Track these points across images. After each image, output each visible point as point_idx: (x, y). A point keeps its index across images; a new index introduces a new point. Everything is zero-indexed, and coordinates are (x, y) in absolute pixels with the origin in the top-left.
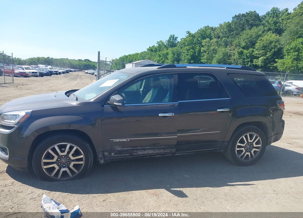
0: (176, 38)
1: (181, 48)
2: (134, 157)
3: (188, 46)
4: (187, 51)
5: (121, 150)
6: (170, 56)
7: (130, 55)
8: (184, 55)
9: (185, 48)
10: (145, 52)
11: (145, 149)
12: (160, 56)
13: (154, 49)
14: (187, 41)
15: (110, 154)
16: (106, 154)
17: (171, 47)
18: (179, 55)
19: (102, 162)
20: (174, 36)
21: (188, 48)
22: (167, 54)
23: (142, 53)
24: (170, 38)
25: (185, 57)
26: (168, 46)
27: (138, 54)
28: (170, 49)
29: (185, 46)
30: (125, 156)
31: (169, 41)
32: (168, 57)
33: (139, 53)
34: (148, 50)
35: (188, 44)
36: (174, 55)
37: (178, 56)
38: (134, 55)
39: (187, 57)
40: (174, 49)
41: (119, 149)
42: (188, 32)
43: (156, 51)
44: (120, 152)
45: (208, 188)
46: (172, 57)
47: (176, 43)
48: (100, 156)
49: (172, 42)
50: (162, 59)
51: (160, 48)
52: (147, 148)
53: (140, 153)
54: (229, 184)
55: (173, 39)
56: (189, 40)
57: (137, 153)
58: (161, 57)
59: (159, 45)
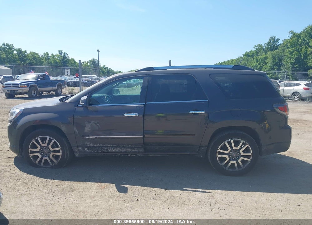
0: (278, 40)
1: (283, 50)
2: (106, 154)
3: (291, 48)
4: (290, 54)
5: (92, 146)
6: (269, 61)
7: (224, 62)
8: (286, 58)
9: (287, 50)
10: (241, 57)
11: (114, 147)
12: (257, 61)
13: (250, 54)
14: (290, 42)
15: (83, 148)
16: (80, 148)
17: (272, 50)
18: (280, 58)
19: (77, 155)
20: (275, 37)
21: (291, 50)
22: (266, 58)
23: (238, 59)
24: (270, 41)
25: (287, 60)
26: (268, 49)
27: (233, 60)
28: (269, 53)
29: (288, 48)
30: (96, 152)
31: (268, 44)
32: (267, 61)
33: (235, 59)
34: (244, 56)
35: (291, 46)
36: (274, 58)
37: (279, 60)
38: (228, 62)
39: (289, 61)
40: (275, 52)
41: (90, 145)
42: (292, 32)
43: (253, 56)
44: (91, 148)
45: (159, 189)
46: (272, 61)
47: (278, 46)
48: (75, 150)
49: (273, 45)
50: (259, 64)
51: (258, 53)
52: (115, 146)
53: (110, 150)
54: (187, 189)
55: (274, 42)
56: (293, 41)
57: (107, 150)
58: (259, 63)
59: (257, 49)
